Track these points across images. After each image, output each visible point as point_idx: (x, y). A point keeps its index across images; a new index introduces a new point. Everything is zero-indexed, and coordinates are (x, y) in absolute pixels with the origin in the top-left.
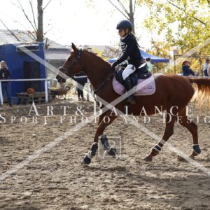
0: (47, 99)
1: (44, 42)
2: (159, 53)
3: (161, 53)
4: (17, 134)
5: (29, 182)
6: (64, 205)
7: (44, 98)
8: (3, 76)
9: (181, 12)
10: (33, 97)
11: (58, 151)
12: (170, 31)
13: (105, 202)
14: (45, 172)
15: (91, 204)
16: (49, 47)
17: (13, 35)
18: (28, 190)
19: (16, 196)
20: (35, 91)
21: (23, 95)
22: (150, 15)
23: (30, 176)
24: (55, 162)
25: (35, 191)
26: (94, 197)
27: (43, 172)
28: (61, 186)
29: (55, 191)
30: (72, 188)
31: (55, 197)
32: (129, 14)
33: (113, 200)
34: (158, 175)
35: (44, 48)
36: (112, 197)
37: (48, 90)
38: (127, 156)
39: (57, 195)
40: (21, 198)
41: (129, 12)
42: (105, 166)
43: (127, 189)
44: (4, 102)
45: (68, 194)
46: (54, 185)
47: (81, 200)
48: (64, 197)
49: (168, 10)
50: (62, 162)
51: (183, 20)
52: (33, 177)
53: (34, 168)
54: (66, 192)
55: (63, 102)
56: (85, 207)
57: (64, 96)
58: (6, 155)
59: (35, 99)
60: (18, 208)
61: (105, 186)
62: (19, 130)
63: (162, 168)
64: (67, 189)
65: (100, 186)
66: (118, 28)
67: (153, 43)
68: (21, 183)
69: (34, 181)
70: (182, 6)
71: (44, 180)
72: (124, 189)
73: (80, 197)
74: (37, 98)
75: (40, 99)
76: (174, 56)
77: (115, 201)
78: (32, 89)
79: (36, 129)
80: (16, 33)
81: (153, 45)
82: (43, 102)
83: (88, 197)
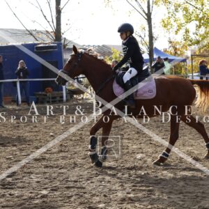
0: (65, 98)
1: (63, 41)
2: (176, 53)
3: (179, 52)
4: (35, 134)
5: (47, 181)
6: (81, 203)
7: (62, 97)
8: (22, 75)
9: (198, 12)
10: (51, 96)
11: (75, 150)
12: (187, 31)
13: (122, 201)
14: (63, 171)
15: (108, 203)
16: (67, 47)
17: (31, 34)
18: (46, 189)
19: (33, 195)
20: (53, 90)
21: (41, 95)
22: (167, 15)
23: (47, 175)
24: (72, 161)
25: (52, 190)
26: (111, 196)
27: (60, 171)
28: (78, 185)
29: (72, 190)
30: (89, 187)
31: (72, 196)
32: (146, 14)
33: (130, 199)
34: (175, 174)
35: (62, 48)
36: (129, 196)
37: (66, 89)
38: (144, 155)
39: (74, 193)
40: (39, 196)
41: (147, 12)
42: (122, 165)
43: (144, 188)
44: (22, 102)
45: (85, 193)
46: (71, 184)
47: (98, 199)
48: (82, 196)
49: (186, 9)
50: (79, 161)
51: (200, 20)
52: (50, 176)
53: (52, 167)
54: (83, 191)
55: (81, 102)
56: (101, 205)
57: (82, 96)
58: (23, 154)
59: (53, 98)
60: (35, 207)
61: (122, 186)
62: (37, 129)
63: (179, 167)
64: (84, 188)
65: (117, 185)
66: (119, 31)
67: (170, 42)
68: (38, 182)
69: (52, 180)
70: (199, 6)
71: (61, 179)
72: (141, 188)
73: (98, 196)
74: (55, 98)
75: (58, 99)
76: (192, 56)
77: (132, 200)
78: (50, 89)
79: (54, 128)
80: (34, 33)
81: (170, 45)
82: (61, 101)
83: (105, 196)
